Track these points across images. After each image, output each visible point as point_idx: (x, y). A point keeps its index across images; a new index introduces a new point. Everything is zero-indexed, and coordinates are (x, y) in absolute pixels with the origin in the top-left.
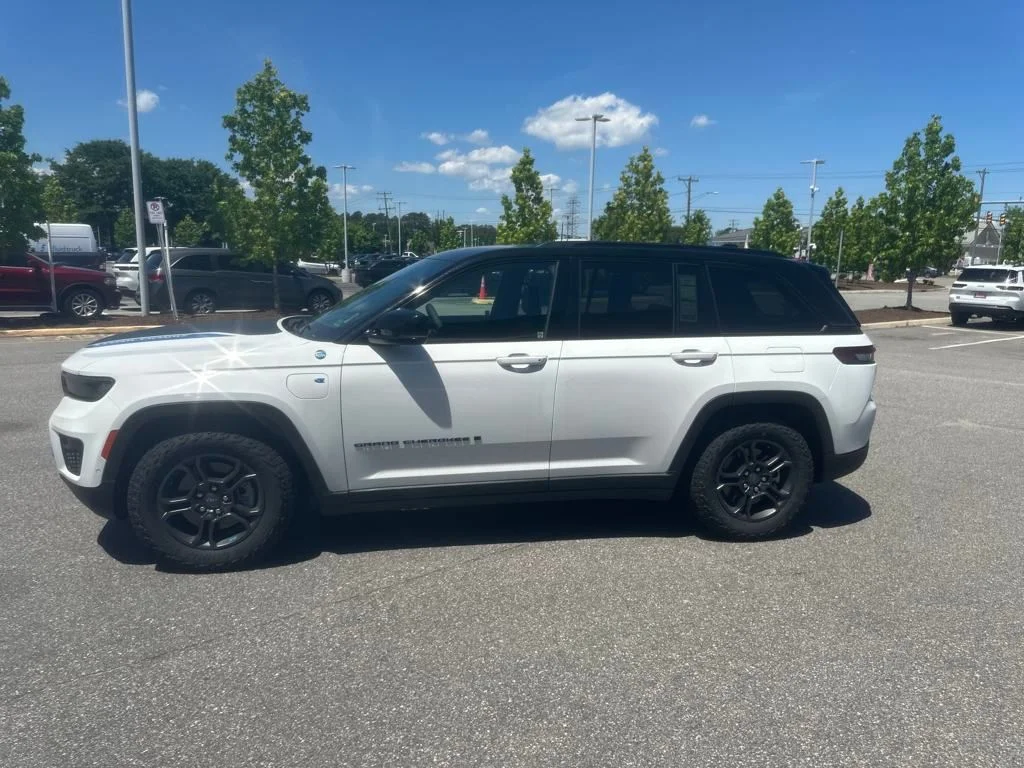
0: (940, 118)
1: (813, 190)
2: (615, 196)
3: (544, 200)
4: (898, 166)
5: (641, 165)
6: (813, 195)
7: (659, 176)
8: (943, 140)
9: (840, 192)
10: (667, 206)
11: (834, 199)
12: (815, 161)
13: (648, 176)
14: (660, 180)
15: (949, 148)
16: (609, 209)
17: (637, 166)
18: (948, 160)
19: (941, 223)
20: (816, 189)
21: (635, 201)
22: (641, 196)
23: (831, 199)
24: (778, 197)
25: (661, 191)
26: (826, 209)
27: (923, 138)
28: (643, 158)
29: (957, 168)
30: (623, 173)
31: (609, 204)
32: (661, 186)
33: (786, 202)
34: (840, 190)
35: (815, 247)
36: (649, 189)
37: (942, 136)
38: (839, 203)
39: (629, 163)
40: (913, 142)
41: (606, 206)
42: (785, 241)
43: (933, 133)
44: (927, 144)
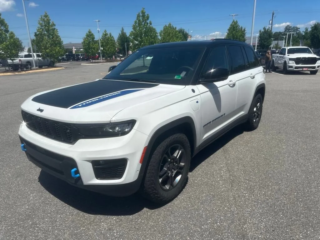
0: (144, 9)
1: (98, 30)
2: (37, 30)
3: (10, 31)
4: (136, 22)
5: (45, 19)
6: (99, 32)
7: (53, 24)
8: (147, 15)
9: (105, 31)
10: (59, 35)
11: (104, 33)
12: (97, 21)
13: (49, 23)
14: (54, 25)
15: (148, 18)
16: (36, 35)
17: (44, 19)
18: (148, 21)
19: (149, 40)
20: (99, 30)
21: (45, 32)
22: (48, 31)
23: (103, 33)
24: (90, 32)
25: (55, 29)
26: (102, 36)
27: (141, 15)
28: (46, 16)
29: (151, 24)
30: (39, 21)
31: (35, 33)
32: (55, 27)
33: (92, 34)
34: (105, 30)
35: (102, 49)
36: (51, 28)
37: (146, 14)
38: (106, 35)
39: (40, 18)
40: (138, 16)
41: (34, 34)
42: (95, 47)
43: (143, 13)
44: (142, 16)
